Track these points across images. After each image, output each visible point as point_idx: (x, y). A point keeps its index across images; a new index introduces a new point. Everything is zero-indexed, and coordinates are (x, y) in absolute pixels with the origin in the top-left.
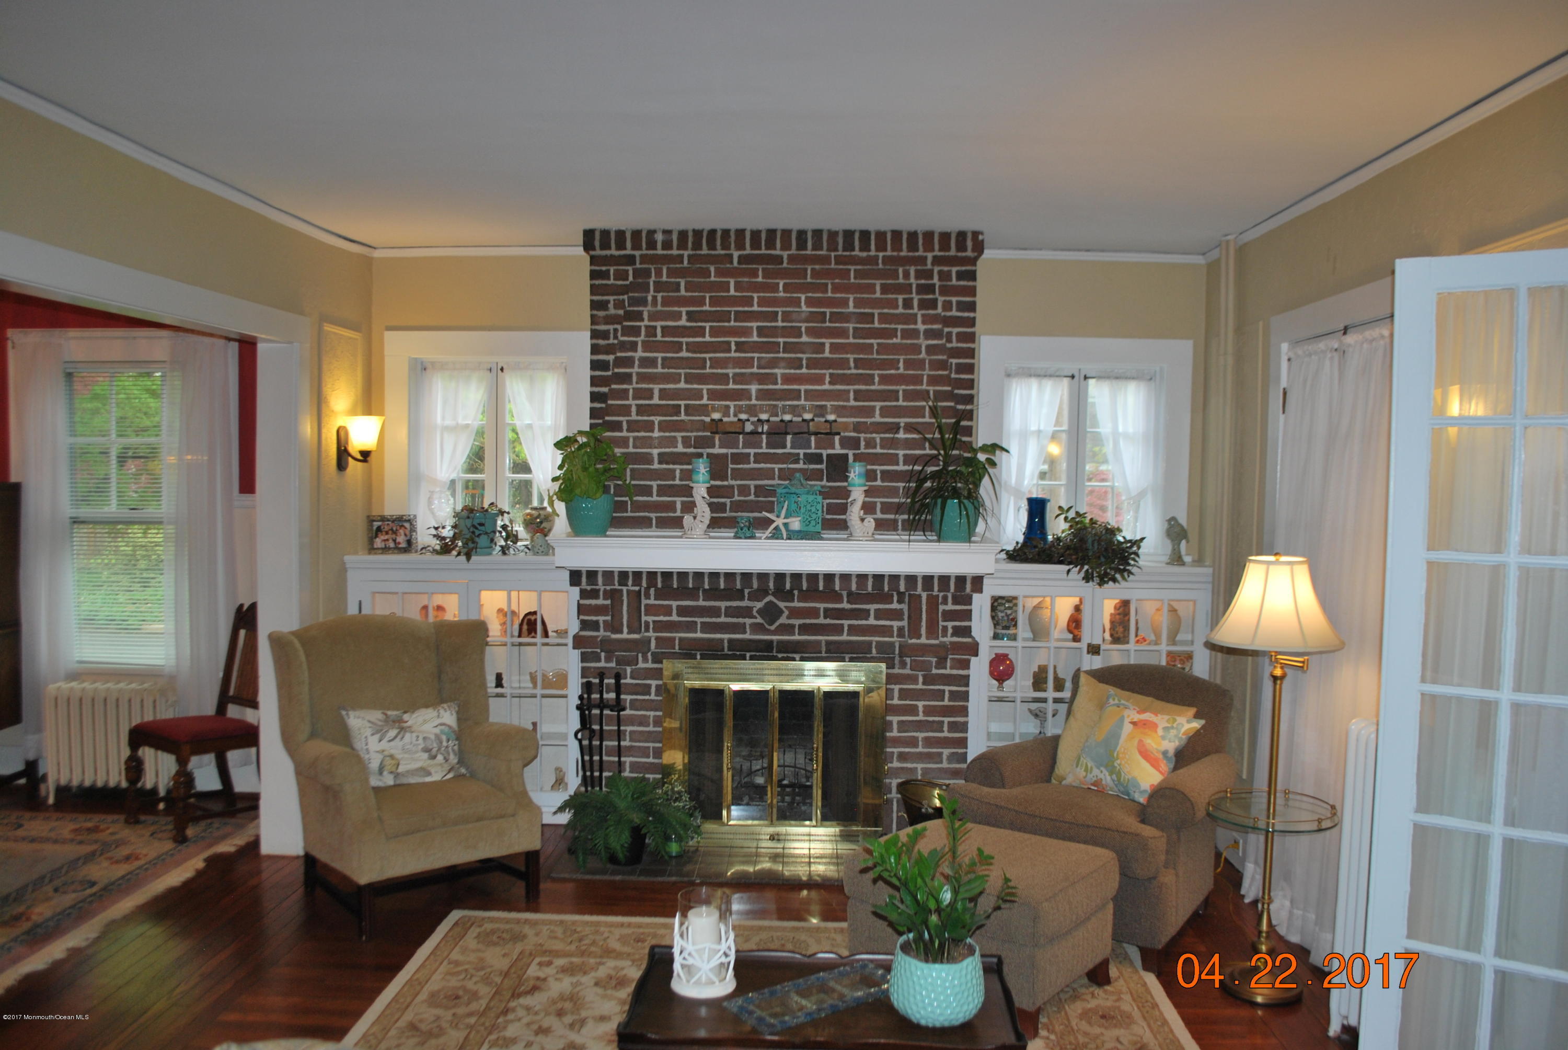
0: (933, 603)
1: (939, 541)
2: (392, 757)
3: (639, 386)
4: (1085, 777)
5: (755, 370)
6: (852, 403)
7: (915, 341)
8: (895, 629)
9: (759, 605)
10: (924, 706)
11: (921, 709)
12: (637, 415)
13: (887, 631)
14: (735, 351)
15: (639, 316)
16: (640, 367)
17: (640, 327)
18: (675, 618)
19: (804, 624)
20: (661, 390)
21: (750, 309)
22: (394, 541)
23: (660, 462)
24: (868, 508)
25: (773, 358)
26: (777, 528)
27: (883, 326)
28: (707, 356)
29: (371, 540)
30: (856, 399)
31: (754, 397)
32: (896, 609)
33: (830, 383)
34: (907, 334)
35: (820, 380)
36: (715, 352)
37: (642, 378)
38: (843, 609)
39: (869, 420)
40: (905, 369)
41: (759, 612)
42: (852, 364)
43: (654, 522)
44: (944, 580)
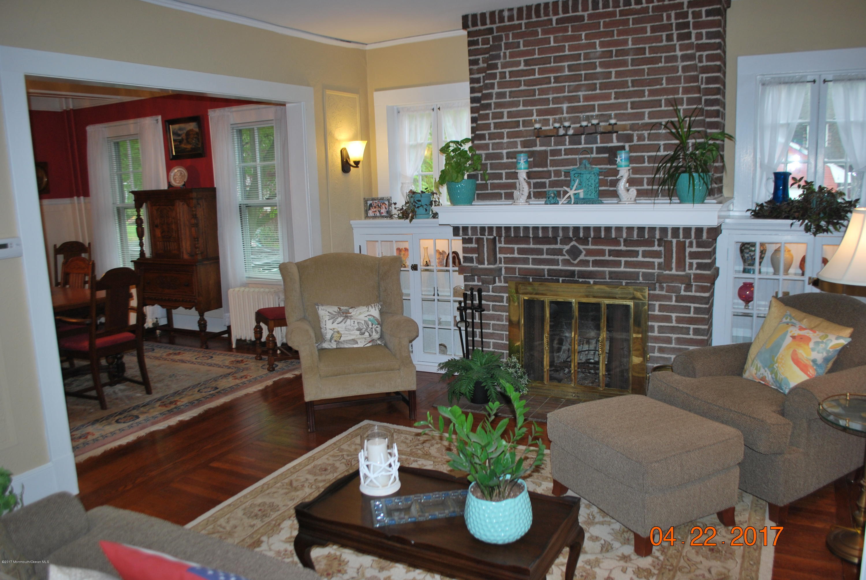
0: (681, 247)
1: (680, 203)
2: (338, 332)
3: (496, 111)
4: (756, 374)
5: (566, 94)
6: (630, 111)
7: (675, 64)
8: (656, 264)
9: (567, 247)
10: (676, 317)
11: (674, 319)
12: (494, 129)
13: (651, 265)
14: (554, 83)
15: (495, 67)
16: (496, 98)
17: (496, 73)
18: (516, 255)
19: (596, 260)
20: (508, 112)
21: (563, 54)
22: (380, 212)
23: (507, 158)
24: (631, 182)
25: (578, 85)
26: (569, 197)
27: (652, 55)
28: (536, 87)
29: (366, 212)
30: (632, 108)
31: (565, 112)
32: (656, 251)
33: (615, 98)
34: (668, 59)
35: (607, 97)
36: (541, 84)
37: (498, 105)
38: (621, 250)
39: (640, 122)
40: (667, 84)
41: (567, 251)
42: (630, 84)
43: (503, 195)
44: (687, 230)
